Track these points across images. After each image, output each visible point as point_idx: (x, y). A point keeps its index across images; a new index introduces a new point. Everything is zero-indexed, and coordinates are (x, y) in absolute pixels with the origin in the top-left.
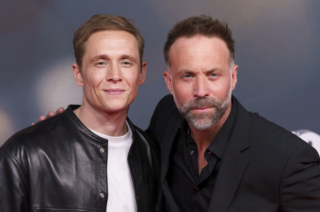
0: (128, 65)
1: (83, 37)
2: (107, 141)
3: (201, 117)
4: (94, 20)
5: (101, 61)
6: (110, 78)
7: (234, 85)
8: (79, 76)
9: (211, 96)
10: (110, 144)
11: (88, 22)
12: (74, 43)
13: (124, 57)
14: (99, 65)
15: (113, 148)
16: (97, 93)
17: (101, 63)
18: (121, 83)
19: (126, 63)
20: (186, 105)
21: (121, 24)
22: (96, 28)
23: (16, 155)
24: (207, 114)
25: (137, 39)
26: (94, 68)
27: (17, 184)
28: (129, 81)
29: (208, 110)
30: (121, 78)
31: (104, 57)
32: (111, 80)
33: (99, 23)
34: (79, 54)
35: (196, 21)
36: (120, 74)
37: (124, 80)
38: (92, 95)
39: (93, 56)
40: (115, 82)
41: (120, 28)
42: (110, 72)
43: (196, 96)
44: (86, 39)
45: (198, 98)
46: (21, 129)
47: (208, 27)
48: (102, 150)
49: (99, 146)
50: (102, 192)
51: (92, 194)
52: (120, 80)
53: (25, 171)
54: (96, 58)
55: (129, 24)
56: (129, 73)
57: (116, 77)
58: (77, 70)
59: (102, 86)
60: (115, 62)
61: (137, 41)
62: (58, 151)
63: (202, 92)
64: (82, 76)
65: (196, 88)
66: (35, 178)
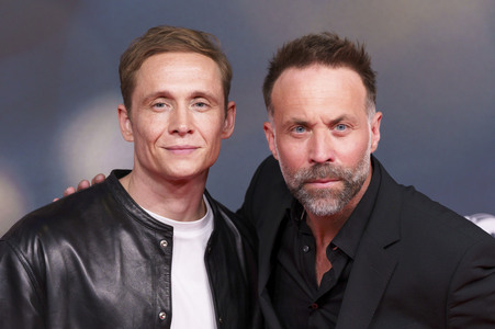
0: (204, 108)
1: (134, 63)
2: (171, 229)
3: (321, 195)
4: (151, 35)
5: (160, 100)
6: (173, 128)
7: (375, 144)
8: (128, 124)
9: (338, 161)
10: (176, 233)
11: (143, 39)
12: (120, 72)
13: (197, 95)
14: (156, 108)
15: (181, 239)
16: (153, 152)
17: (161, 105)
18: (191, 136)
19: (200, 104)
20: (298, 176)
21: (193, 43)
22: (153, 48)
23: (26, 250)
24: (331, 191)
25: (220, 66)
26: (149, 112)
27: (27, 296)
28: (205, 134)
29: (331, 185)
30: (192, 128)
31: (164, 95)
32: (175, 132)
33: (159, 41)
34: (127, 89)
35: (313, 41)
36: (190, 122)
37: (196, 132)
38: (146, 155)
39: (147, 93)
40: (182, 135)
41: (192, 49)
42: (174, 119)
43: (312, 161)
44: (138, 66)
45: (316, 164)
46: (33, 209)
47: (332, 50)
48: (164, 243)
49: (159, 237)
50: (163, 310)
51: (145, 313)
52: (190, 132)
53: (40, 275)
54: (152, 95)
55: (207, 42)
56: (205, 121)
57: (183, 127)
58: (124, 115)
59: (161, 142)
60: (182, 103)
61: (218, 69)
62: (93, 245)
63: (322, 156)
64: (132, 124)
65: (313, 148)
66: (55, 286)
